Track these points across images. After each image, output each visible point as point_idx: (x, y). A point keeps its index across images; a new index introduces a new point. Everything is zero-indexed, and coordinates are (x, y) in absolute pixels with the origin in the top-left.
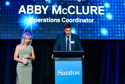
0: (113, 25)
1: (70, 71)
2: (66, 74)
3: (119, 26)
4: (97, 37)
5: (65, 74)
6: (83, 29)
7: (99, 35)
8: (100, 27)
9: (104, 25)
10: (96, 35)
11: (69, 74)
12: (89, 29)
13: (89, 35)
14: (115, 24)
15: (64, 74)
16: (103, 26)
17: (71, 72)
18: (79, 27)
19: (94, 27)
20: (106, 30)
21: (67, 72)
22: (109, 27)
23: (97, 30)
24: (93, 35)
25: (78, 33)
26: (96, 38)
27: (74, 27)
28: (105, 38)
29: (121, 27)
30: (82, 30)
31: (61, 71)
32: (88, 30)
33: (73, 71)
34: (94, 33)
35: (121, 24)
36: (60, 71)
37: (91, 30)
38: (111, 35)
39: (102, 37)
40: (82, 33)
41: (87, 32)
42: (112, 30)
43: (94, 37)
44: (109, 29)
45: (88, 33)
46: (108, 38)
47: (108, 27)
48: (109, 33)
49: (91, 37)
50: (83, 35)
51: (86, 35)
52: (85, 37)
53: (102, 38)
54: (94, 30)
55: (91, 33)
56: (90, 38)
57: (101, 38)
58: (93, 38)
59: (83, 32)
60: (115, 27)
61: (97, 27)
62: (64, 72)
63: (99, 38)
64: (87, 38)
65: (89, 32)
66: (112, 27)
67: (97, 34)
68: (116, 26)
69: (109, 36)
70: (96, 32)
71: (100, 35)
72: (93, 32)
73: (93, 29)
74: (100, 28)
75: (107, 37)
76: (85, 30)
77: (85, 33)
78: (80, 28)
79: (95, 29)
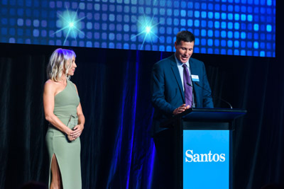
0: (170, 12)
1: (207, 153)
2: (200, 159)
3: (183, 13)
4: (130, 42)
5: (198, 160)
6: (97, 17)
7: (133, 38)
8: (138, 15)
9: (148, 10)
10: (126, 37)
11: (206, 161)
12: (112, 18)
13: (112, 36)
14: (173, 8)
15: (196, 160)
16: (145, 10)
17: (210, 154)
18: (86, 11)
19: (123, 13)
20: (153, 24)
21: (202, 155)
22: (158, 16)
23: (130, 24)
24: (119, 37)
25: (85, 30)
26: (126, 46)
27: (75, 10)
28: (148, 48)
29: (187, 18)
30: (93, 21)
31: (192, 151)
32: (108, 22)
33: (213, 153)
34: (123, 32)
35: (187, 9)
36: (189, 153)
37: (115, 23)
38: (162, 40)
39: (141, 43)
40: (93, 31)
41: (105, 27)
42: (166, 26)
43: (123, 42)
44: (159, 21)
45: (108, 32)
46: (154, 48)
47: (155, 16)
48: (159, 34)
49: (115, 41)
50: (97, 35)
51: (104, 36)
52: (101, 41)
53: (141, 48)
54: (123, 23)
55: (115, 32)
56: (111, 46)
57: (139, 45)
58: (119, 46)
59: (97, 26)
60: (173, 17)
61: (130, 14)
62: (196, 156)
63: (133, 47)
64: (104, 45)
65: (112, 27)
66: (166, 16)
67: (130, 33)
68: (176, 13)
69: (158, 43)
70: (126, 28)
71: (137, 37)
72: (119, 28)
73: (119, 18)
74: (137, 18)
75: (155, 44)
76: (101, 22)
77: (101, 31)
78: (89, 16)
79: (127, 19)
